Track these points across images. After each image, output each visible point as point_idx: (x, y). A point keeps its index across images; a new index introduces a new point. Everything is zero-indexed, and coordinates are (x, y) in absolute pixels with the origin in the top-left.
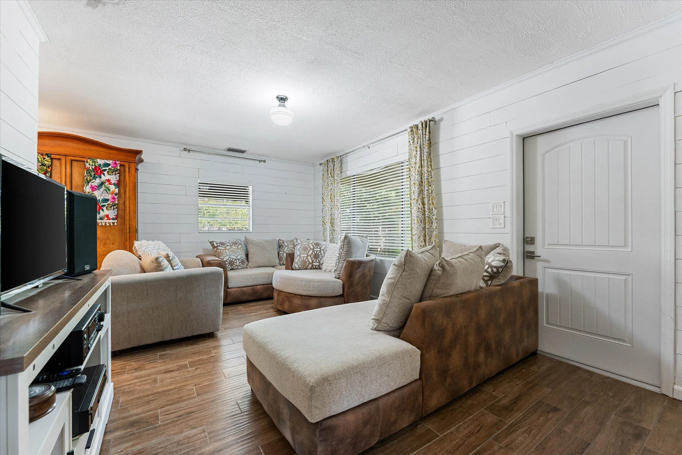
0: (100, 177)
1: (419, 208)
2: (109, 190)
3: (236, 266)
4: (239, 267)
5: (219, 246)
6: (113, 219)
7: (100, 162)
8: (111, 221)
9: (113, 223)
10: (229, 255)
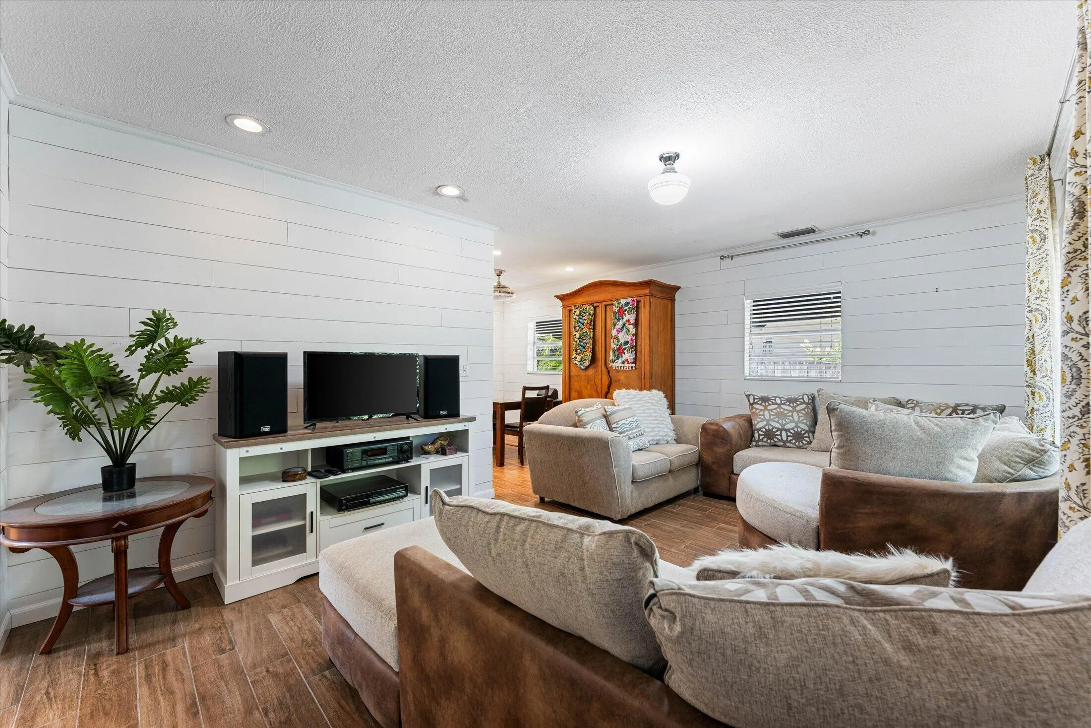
0: (623, 319)
1: (1070, 319)
2: (629, 331)
3: (780, 441)
4: (788, 444)
5: (756, 403)
6: (632, 363)
7: (623, 302)
8: (630, 365)
9: (632, 367)
10: (768, 421)
